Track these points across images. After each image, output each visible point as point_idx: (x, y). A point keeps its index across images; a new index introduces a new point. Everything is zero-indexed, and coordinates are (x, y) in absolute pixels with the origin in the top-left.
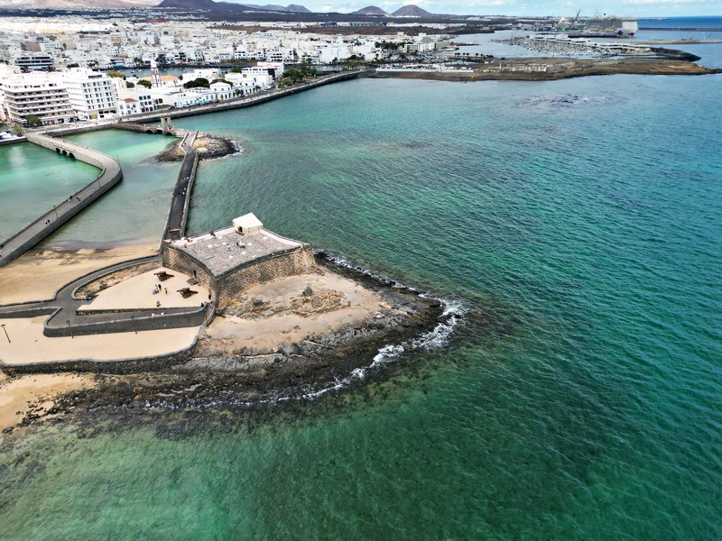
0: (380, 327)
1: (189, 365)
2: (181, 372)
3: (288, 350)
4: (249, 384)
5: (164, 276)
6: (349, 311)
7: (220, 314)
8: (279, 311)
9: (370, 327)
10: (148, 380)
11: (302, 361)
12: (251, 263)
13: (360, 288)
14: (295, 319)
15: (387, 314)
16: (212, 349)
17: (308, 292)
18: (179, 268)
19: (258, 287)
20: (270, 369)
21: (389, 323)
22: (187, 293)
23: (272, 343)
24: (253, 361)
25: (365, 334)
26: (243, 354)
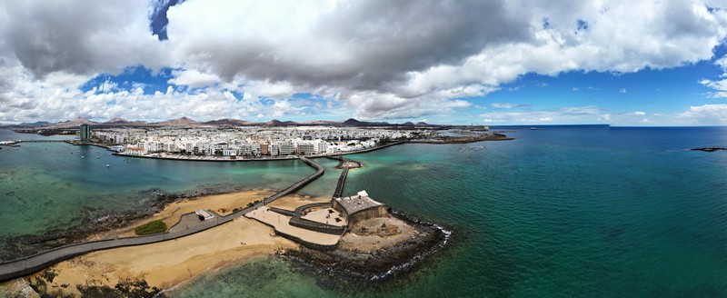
0: (415, 243)
1: (334, 253)
2: (331, 255)
3: (374, 253)
4: (357, 268)
5: (331, 212)
6: (401, 235)
7: (349, 231)
8: (372, 233)
9: (410, 243)
10: (318, 255)
11: (380, 259)
12: (363, 211)
13: (405, 224)
14: (378, 238)
15: (418, 236)
16: (344, 247)
17: (384, 226)
18: (337, 209)
19: (364, 221)
20: (366, 261)
21: (419, 241)
22: (338, 220)
23: (368, 248)
24: (359, 256)
25: (408, 247)
26: (356, 251)
